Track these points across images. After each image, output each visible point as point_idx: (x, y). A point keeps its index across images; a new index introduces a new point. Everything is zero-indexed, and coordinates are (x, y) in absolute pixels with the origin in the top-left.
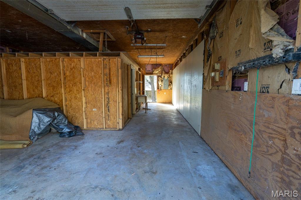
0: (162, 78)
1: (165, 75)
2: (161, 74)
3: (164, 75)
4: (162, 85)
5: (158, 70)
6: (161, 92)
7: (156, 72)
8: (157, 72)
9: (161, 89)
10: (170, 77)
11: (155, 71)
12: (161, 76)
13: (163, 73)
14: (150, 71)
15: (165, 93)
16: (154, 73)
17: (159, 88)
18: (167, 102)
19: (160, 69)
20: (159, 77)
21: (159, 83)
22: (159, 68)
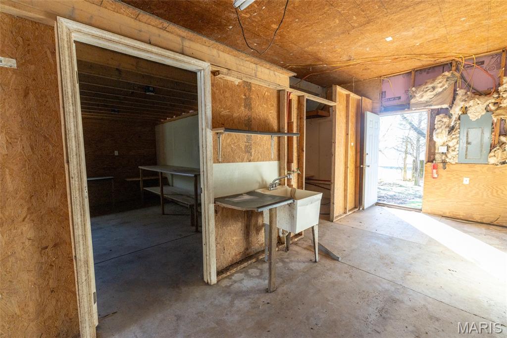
0: (455, 117)
1: (471, 103)
2: (450, 99)
3: (462, 104)
4: (451, 144)
5: (434, 88)
6: (441, 171)
7: (422, 96)
8: (428, 96)
9: (444, 162)
10: (499, 108)
11: (418, 95)
12: (447, 113)
13: (458, 98)
14: (400, 98)
15: (466, 181)
16: (413, 101)
17: (437, 157)
18: (477, 217)
19: (442, 84)
20: (438, 114)
21: (435, 138)
22: (440, 79)
